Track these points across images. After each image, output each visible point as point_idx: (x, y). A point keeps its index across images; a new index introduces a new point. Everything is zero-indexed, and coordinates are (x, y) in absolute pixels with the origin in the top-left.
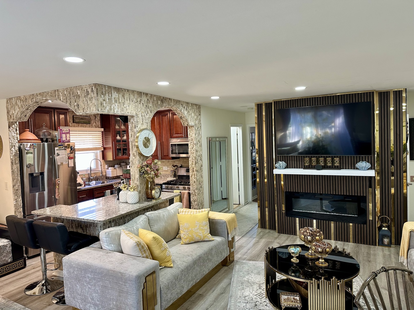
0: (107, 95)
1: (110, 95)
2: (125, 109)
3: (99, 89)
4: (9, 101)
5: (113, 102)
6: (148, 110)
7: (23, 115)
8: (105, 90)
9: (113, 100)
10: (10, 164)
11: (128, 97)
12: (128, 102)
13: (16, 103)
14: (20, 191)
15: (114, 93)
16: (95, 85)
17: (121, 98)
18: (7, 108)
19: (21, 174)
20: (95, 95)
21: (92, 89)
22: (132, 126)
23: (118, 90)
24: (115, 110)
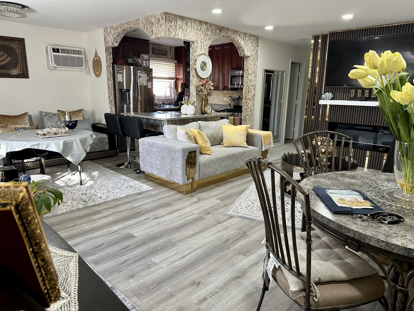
0: (173, 22)
1: (176, 22)
2: (187, 35)
3: (167, 17)
4: (105, 30)
5: (178, 28)
6: (207, 37)
7: (115, 41)
8: (172, 18)
9: (178, 27)
10: (107, 80)
11: (190, 25)
12: (190, 29)
13: (110, 31)
14: (113, 102)
15: (179, 20)
16: (165, 13)
17: (185, 25)
18: (104, 36)
19: (114, 89)
20: (164, 21)
21: (162, 16)
22: (193, 50)
23: (182, 18)
24: (179, 36)
